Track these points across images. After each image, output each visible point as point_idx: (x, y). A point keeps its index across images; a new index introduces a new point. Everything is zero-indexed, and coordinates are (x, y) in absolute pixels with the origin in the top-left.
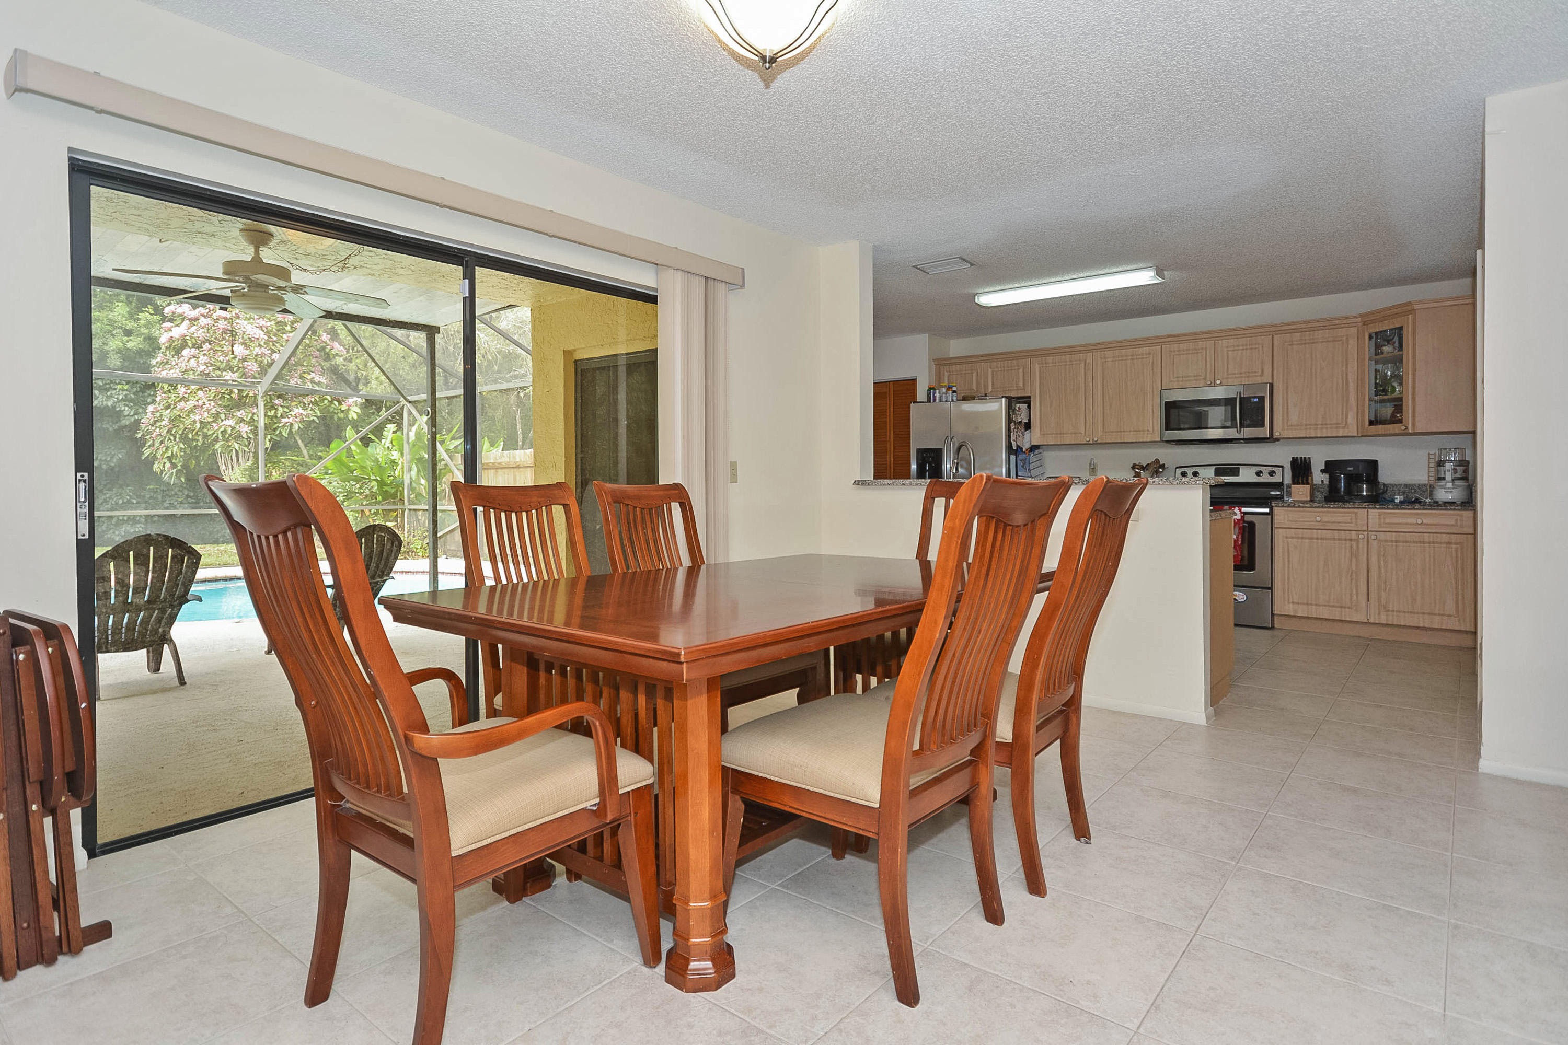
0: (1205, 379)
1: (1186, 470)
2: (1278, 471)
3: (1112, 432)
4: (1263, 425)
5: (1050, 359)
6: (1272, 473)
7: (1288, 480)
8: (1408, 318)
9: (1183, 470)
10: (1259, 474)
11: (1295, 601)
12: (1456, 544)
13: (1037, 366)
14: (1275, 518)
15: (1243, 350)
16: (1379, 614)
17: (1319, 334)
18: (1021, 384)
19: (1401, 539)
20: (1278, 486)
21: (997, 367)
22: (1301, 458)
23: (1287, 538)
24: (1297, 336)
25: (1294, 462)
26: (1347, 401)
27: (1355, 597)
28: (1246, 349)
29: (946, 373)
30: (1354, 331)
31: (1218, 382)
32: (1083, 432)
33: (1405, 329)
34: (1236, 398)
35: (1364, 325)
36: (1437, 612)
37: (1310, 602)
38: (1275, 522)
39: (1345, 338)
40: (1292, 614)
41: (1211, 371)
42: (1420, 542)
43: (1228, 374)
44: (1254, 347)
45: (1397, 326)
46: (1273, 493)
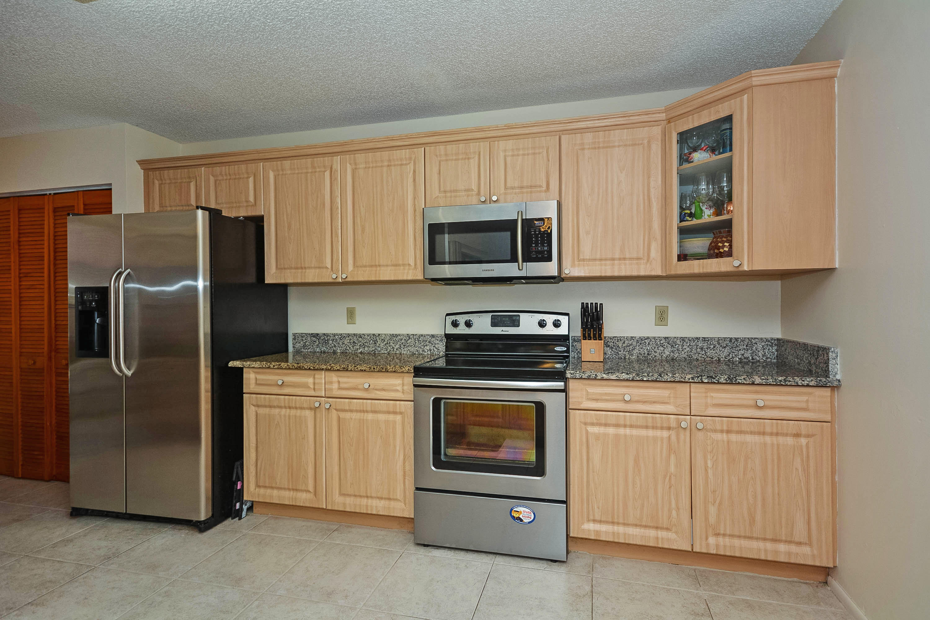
0: (479, 194)
1: (458, 317)
2: (564, 320)
3: (365, 266)
4: (549, 259)
5: (287, 164)
6: (557, 324)
7: (577, 332)
8: (742, 101)
9: (453, 318)
10: (542, 324)
11: (597, 517)
12: (808, 436)
13: (271, 175)
14: (571, 394)
15: (524, 155)
16: (707, 539)
17: (616, 136)
18: (251, 199)
19: (735, 428)
20: (563, 339)
21: (221, 174)
22: (592, 304)
23: (586, 424)
24: (588, 138)
25: (585, 308)
26: (650, 228)
27: (674, 513)
28: (528, 154)
29: (156, 182)
30: (657, 131)
31: (494, 198)
32: (329, 266)
33: (735, 120)
34: (516, 221)
35: (669, 122)
36: (784, 538)
37: (616, 520)
38: (571, 400)
39: (646, 142)
40: (593, 538)
41: (485, 184)
42: (759, 433)
43: (506, 188)
44: (537, 151)
45: (723, 115)
46: (558, 349)
